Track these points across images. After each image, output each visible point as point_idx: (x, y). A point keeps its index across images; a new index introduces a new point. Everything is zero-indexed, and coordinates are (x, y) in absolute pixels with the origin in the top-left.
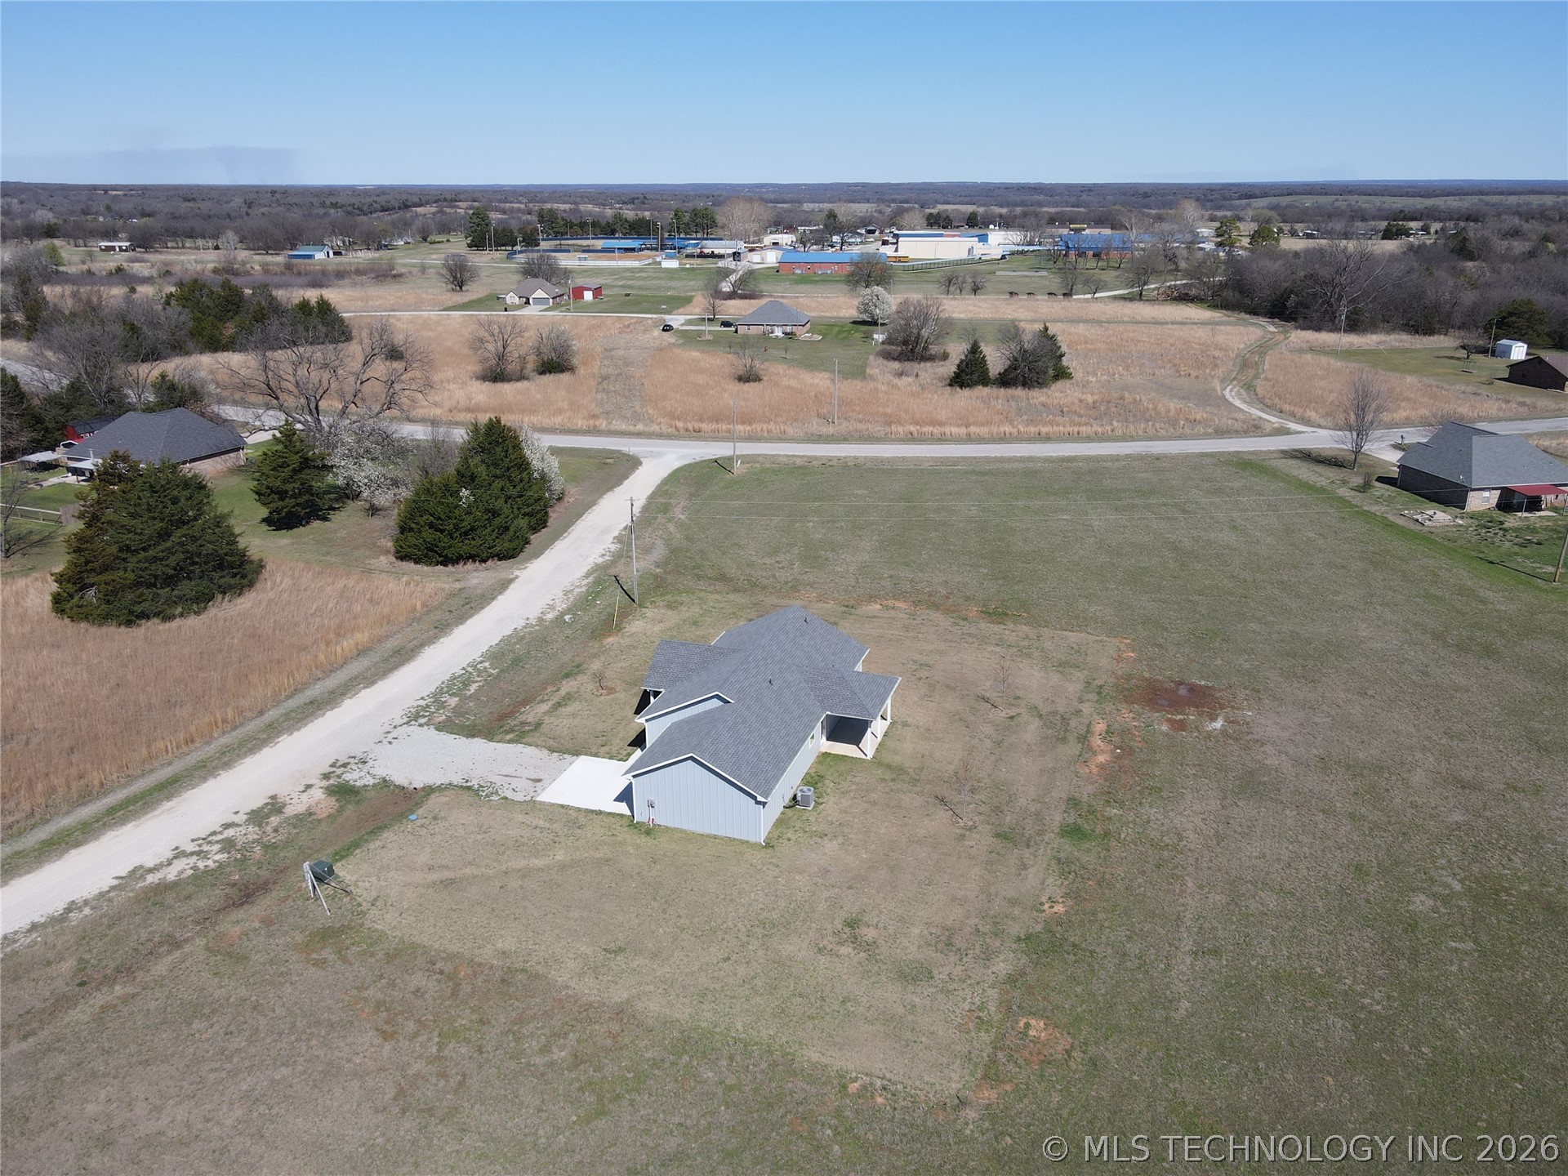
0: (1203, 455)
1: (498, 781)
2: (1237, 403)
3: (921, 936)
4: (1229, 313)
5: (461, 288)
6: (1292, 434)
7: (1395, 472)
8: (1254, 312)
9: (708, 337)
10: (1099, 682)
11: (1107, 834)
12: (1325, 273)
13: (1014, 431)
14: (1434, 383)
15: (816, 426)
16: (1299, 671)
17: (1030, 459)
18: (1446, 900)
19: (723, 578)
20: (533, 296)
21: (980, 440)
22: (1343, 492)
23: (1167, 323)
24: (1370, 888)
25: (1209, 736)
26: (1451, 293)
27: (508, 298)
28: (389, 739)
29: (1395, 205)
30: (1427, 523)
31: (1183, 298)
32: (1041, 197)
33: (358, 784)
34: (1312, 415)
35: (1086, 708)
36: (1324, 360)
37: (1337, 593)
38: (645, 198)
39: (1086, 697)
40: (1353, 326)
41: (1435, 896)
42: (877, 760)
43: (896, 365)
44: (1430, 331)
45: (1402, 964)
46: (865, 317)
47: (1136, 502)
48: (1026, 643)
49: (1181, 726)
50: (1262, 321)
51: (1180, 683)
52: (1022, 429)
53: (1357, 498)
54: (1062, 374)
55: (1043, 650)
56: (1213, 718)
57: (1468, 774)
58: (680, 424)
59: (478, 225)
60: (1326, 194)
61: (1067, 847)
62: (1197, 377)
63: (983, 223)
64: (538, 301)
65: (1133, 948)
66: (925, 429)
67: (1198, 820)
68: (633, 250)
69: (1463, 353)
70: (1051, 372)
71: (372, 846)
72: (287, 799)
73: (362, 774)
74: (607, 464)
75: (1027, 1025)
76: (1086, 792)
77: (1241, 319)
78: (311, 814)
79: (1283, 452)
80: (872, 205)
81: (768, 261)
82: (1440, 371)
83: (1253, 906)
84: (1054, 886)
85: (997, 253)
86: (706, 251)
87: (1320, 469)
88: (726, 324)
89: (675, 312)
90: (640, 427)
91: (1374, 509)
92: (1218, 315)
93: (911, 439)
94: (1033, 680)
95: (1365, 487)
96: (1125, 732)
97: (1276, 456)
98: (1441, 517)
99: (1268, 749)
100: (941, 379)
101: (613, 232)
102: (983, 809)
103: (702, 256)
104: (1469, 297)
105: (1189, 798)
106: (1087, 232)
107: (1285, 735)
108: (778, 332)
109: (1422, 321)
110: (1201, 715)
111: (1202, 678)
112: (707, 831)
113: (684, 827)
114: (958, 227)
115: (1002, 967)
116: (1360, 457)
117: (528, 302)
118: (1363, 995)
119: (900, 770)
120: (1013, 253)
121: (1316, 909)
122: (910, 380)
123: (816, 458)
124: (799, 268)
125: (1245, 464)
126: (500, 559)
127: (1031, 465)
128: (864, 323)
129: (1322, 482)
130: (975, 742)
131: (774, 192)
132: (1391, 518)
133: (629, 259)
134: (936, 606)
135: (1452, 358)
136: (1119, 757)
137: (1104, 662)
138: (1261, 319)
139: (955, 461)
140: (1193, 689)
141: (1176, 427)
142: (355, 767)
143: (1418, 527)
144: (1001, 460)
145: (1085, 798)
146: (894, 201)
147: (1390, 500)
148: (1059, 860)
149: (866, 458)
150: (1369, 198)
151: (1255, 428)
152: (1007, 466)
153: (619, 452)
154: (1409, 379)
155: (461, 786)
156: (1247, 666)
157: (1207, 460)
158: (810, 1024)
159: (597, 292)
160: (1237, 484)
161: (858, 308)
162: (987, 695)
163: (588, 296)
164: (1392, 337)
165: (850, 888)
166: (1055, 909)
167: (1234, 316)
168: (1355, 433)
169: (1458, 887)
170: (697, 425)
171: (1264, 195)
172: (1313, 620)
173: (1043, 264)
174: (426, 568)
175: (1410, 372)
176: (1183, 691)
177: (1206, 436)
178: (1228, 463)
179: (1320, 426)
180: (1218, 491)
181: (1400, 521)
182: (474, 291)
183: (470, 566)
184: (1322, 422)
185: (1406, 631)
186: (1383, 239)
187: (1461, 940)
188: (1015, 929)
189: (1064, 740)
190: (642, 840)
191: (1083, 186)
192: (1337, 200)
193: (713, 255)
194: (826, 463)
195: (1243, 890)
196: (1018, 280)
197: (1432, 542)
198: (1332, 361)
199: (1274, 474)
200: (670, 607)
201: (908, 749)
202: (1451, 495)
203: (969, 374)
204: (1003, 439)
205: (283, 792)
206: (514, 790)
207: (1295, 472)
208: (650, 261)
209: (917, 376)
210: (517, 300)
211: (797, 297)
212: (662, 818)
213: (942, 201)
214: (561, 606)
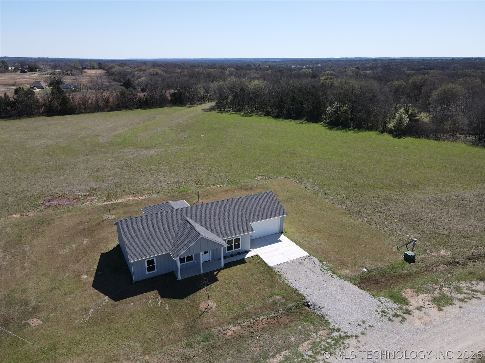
28: (364, 326)
33: (389, 300)
72: (431, 306)
73: (386, 304)
78: (416, 292)
142: (390, 311)
155: (336, 274)
205: (434, 312)
206: (314, 263)
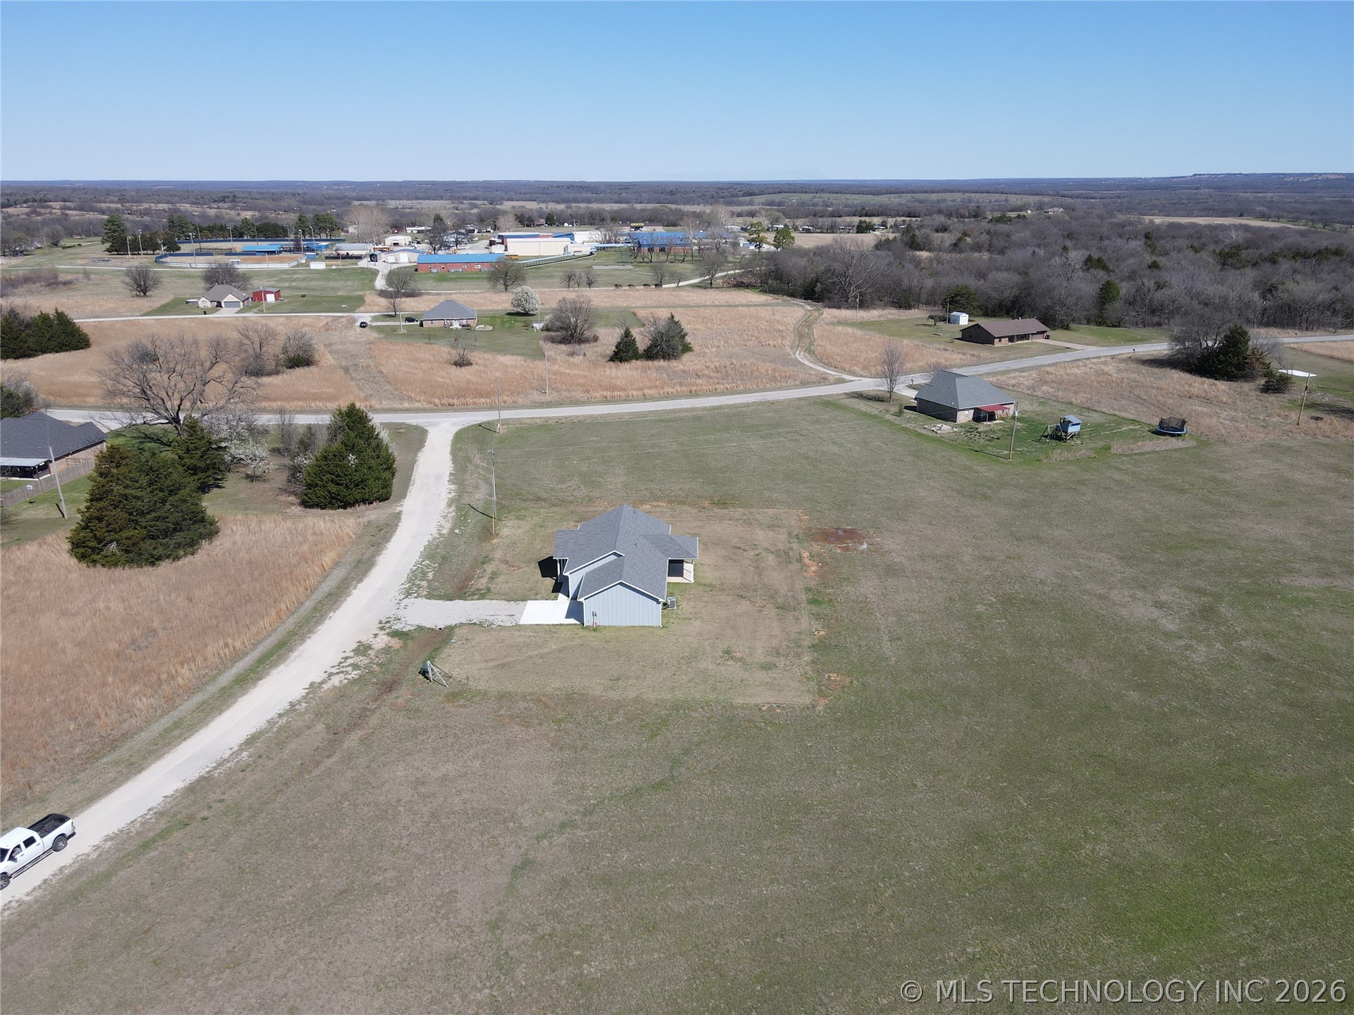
0: (799, 399)
1: (490, 619)
2: (806, 363)
3: (763, 653)
4: (776, 296)
5: (145, 294)
6: (846, 382)
7: (915, 403)
8: (792, 295)
9: (403, 331)
10: (795, 533)
11: (831, 600)
12: (837, 266)
13: (674, 391)
14: (920, 344)
15: (536, 396)
16: (896, 517)
17: (693, 409)
18: (990, 605)
19: (539, 499)
20: (225, 300)
21: (653, 399)
22: (888, 417)
23: (738, 306)
24: (957, 605)
25: (862, 552)
26: (918, 281)
27: (200, 302)
28: (403, 606)
29: (856, 202)
30: (939, 432)
31: (740, 285)
32: (589, 195)
33: (404, 630)
34: (857, 369)
35: (795, 546)
36: (850, 330)
37: (902, 475)
38: (234, 196)
39: (792, 541)
40: (862, 305)
41: (985, 605)
42: (697, 583)
43: (563, 347)
44: (909, 307)
45: (979, 631)
46: (519, 310)
47: (771, 431)
48: (745, 517)
49: (847, 549)
50: (800, 302)
51: (837, 529)
52: (679, 389)
53: (897, 420)
54: (687, 348)
55: (757, 520)
56: (862, 544)
57: (988, 554)
58: (437, 401)
59: (114, 231)
60: (806, 192)
61: (815, 609)
62: (774, 346)
63: (559, 221)
64: (229, 304)
65: (863, 643)
66: (615, 393)
67: (871, 589)
68: (273, 252)
69: (931, 322)
70: (680, 348)
71: (443, 656)
72: (369, 642)
73: (403, 625)
74: (401, 433)
75: (829, 676)
76: (813, 584)
77: (786, 301)
78: (390, 647)
79: (846, 394)
80: (448, 202)
81: (401, 261)
82: (921, 335)
83: (909, 619)
84: (816, 625)
85: (586, 250)
86: (341, 252)
87: (871, 403)
88: (410, 320)
89: (357, 310)
90: (406, 405)
91: (908, 425)
92: (770, 298)
93: (605, 401)
94: (762, 536)
95: (900, 413)
96: (819, 555)
97: (842, 397)
98: (945, 428)
99: (893, 554)
100: (603, 356)
101: (241, 235)
102: (764, 598)
103: (338, 257)
104: (929, 283)
105: (864, 581)
106: (644, 229)
107: (899, 547)
108: (456, 325)
109: (903, 301)
110: (855, 542)
111: (848, 525)
112: (628, 624)
113: (615, 624)
114: (539, 225)
115: (807, 658)
116: (893, 394)
117: (219, 305)
118: (966, 644)
119: (711, 585)
120: (599, 249)
121: (937, 617)
122: (581, 357)
123: (550, 418)
124: (435, 268)
125: (827, 403)
126: (380, 501)
127: (695, 413)
128: (518, 314)
129: (875, 412)
130: (744, 568)
131: (354, 190)
132: (919, 430)
133: (274, 261)
134: (681, 503)
135: (926, 325)
136: (821, 567)
137: (793, 523)
138: (799, 300)
139: (645, 414)
140: (845, 531)
141: (777, 381)
142: (395, 623)
143: (935, 435)
144: (674, 411)
145: (813, 587)
146: (465, 198)
147: (915, 420)
148: (813, 614)
149: (584, 416)
150: (836, 195)
151: (824, 380)
152: (681, 415)
153: (404, 424)
154: (905, 341)
155: (469, 624)
156: (869, 516)
157: (802, 402)
158: (731, 691)
159: (277, 295)
160: (826, 417)
161: (512, 303)
162: (738, 545)
163: (271, 298)
164: (886, 311)
165: (717, 639)
166: (821, 633)
167: (781, 299)
168: (889, 379)
169: (994, 600)
170: (451, 401)
171: (762, 193)
172: (895, 490)
173: (624, 259)
174: (331, 512)
175: (904, 336)
176: (840, 533)
177: (796, 387)
178: (816, 403)
179: (862, 376)
180: (817, 422)
181: (924, 432)
182: (159, 297)
183: (362, 507)
184: (861, 373)
185: (943, 491)
186: (857, 233)
187: (1000, 619)
188: (806, 643)
189: (790, 562)
190: (594, 634)
191: (620, 184)
192: (814, 197)
193: (347, 257)
194: (559, 422)
195: (903, 614)
196: (613, 273)
197: (944, 442)
198: (855, 330)
199: (845, 408)
200: (518, 518)
201: (710, 576)
202: (948, 414)
203: (624, 352)
204: (668, 397)
205: (366, 638)
206: (502, 621)
207: (857, 407)
208: (295, 263)
209: (585, 355)
210: (209, 304)
211: (450, 294)
212: (600, 622)
213: (506, 197)
214: (447, 527)
